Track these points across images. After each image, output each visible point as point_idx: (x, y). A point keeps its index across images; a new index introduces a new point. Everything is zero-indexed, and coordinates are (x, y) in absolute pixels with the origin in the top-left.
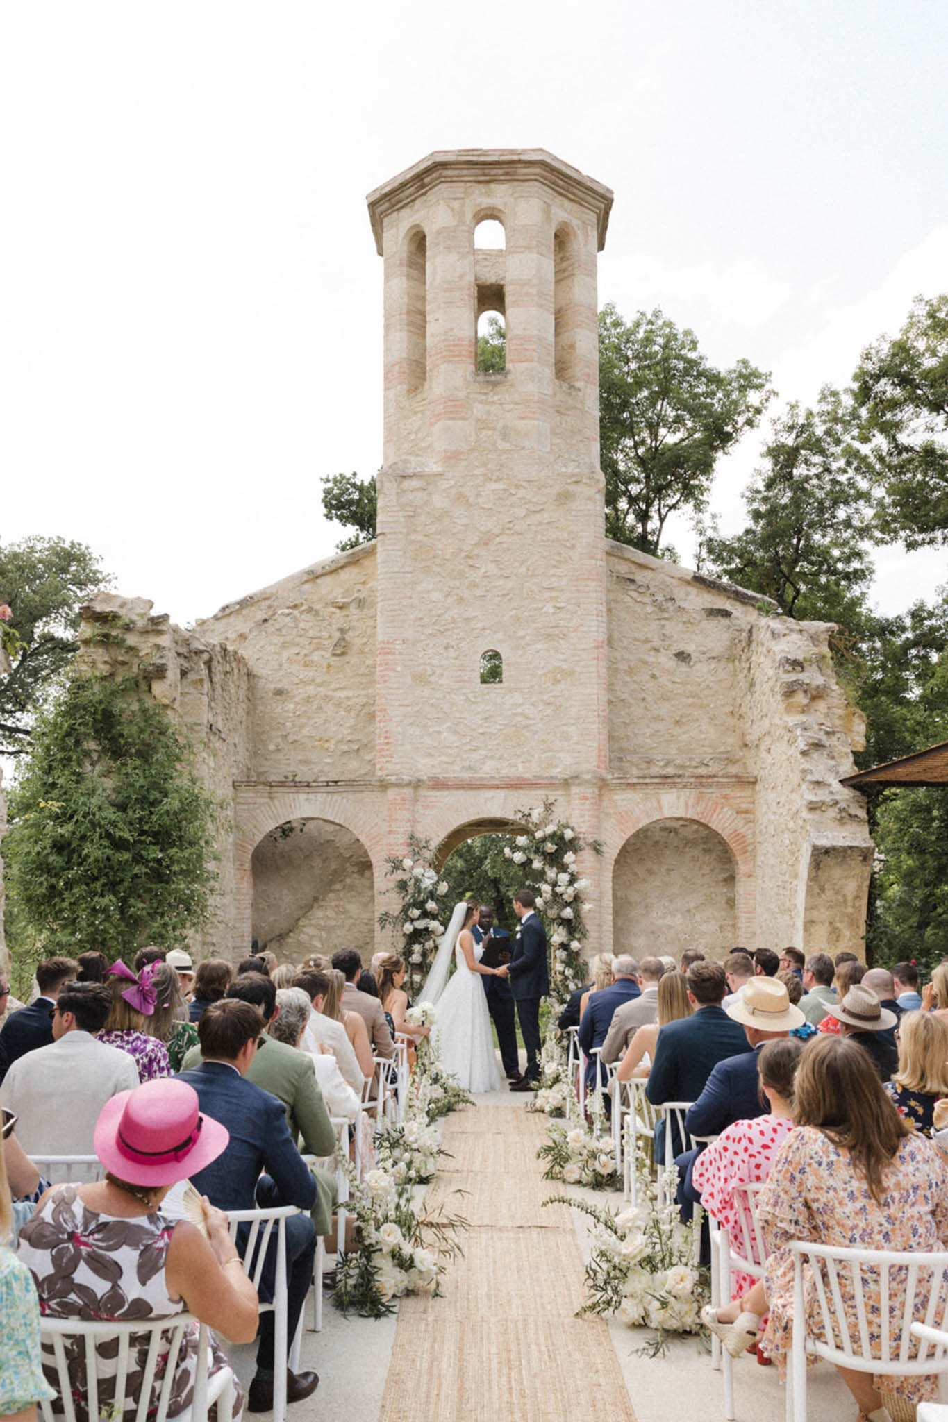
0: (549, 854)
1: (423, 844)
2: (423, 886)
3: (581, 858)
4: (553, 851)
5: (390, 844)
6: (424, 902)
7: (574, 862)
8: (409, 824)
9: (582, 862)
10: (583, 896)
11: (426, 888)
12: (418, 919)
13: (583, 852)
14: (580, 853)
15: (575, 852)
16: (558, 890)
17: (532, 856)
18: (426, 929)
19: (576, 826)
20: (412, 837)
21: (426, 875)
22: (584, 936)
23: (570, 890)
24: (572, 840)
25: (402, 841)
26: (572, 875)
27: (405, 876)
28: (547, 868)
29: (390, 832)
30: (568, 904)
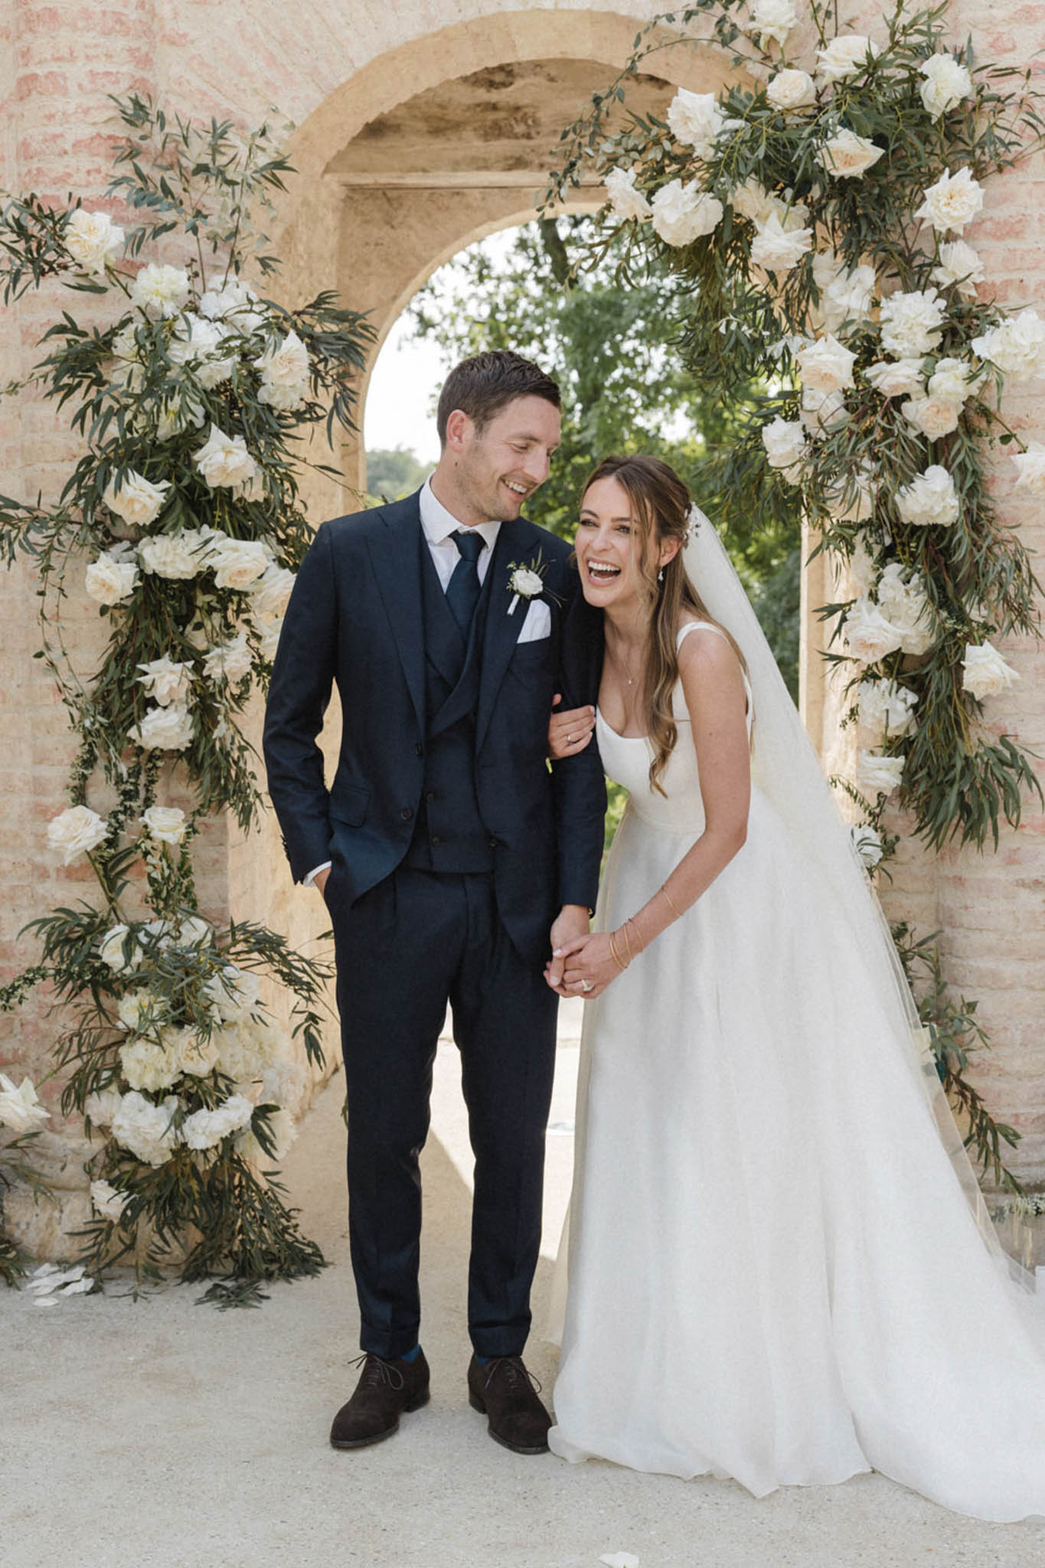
0: (843, 187)
1: (197, 152)
2: (179, 354)
3: (1002, 213)
4: (857, 170)
5: (25, 152)
6: (190, 440)
7: (971, 233)
8: (120, 43)
9: (1011, 230)
10: (1010, 411)
11: (191, 367)
12: (156, 529)
13: (1010, 177)
14: (996, 180)
15: (979, 174)
16: (887, 378)
17: (750, 198)
18: (205, 580)
19: (980, 43)
20: (138, 113)
21: (210, 304)
22: (1020, 613)
23: (951, 375)
24: (955, 122)
25: (88, 132)
26: (951, 294)
27: (96, 315)
28: (825, 268)
29: (27, 86)
30: (936, 452)
